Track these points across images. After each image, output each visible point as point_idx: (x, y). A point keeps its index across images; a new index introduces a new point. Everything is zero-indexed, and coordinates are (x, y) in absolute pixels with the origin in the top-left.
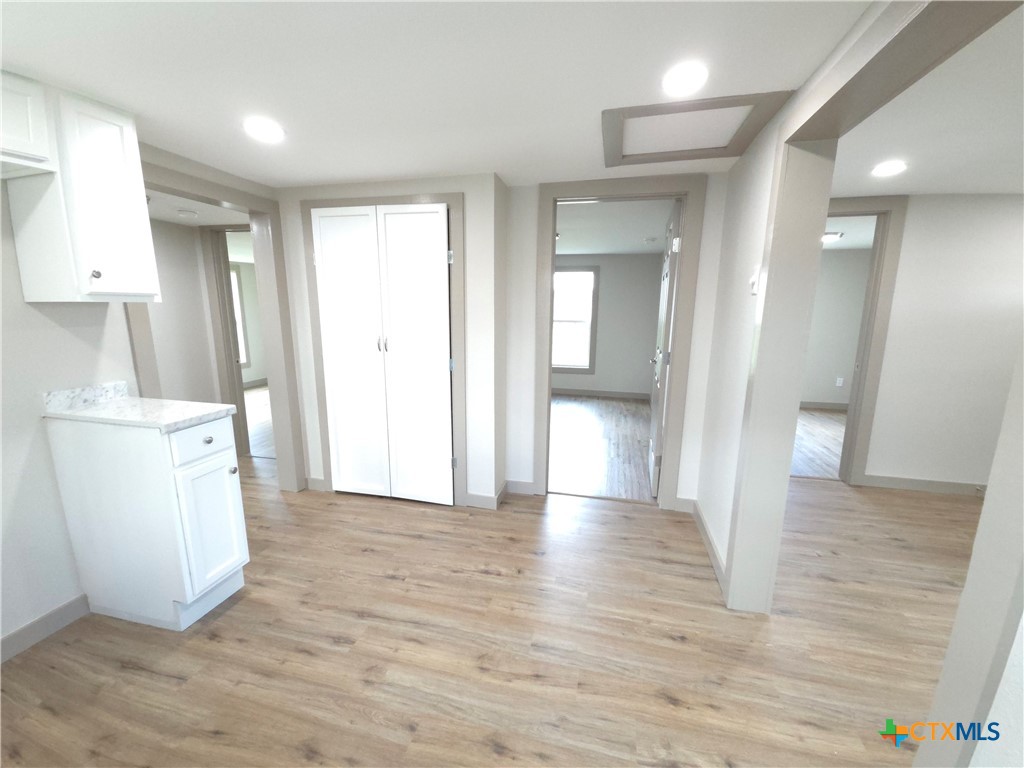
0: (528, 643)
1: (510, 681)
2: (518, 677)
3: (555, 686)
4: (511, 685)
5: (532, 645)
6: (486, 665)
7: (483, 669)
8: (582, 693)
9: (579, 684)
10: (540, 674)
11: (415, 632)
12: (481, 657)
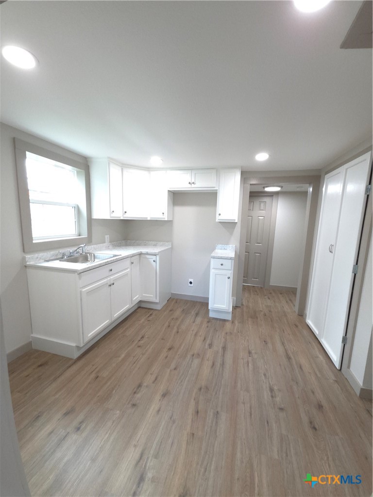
0: (219, 409)
1: (194, 400)
2: (197, 403)
3: (192, 421)
4: (192, 400)
5: (217, 412)
6: (202, 390)
7: (200, 389)
8: (188, 434)
9: (193, 434)
10: (199, 414)
11: (218, 365)
12: (207, 388)
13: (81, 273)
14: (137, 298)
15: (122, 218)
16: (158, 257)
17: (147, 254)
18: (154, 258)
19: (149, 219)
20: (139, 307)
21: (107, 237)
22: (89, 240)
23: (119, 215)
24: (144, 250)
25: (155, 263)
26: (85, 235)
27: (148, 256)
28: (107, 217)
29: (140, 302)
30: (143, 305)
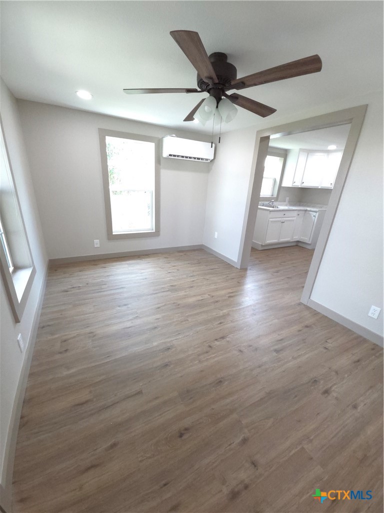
13: (271, 211)
14: (296, 238)
15: (300, 187)
16: (317, 214)
17: (311, 211)
18: (314, 214)
19: (319, 188)
20: (297, 245)
21: (287, 199)
22: (277, 199)
23: (298, 184)
24: (308, 209)
25: (314, 217)
26: (275, 195)
27: (311, 213)
28: (290, 186)
29: (298, 242)
30: (300, 244)
